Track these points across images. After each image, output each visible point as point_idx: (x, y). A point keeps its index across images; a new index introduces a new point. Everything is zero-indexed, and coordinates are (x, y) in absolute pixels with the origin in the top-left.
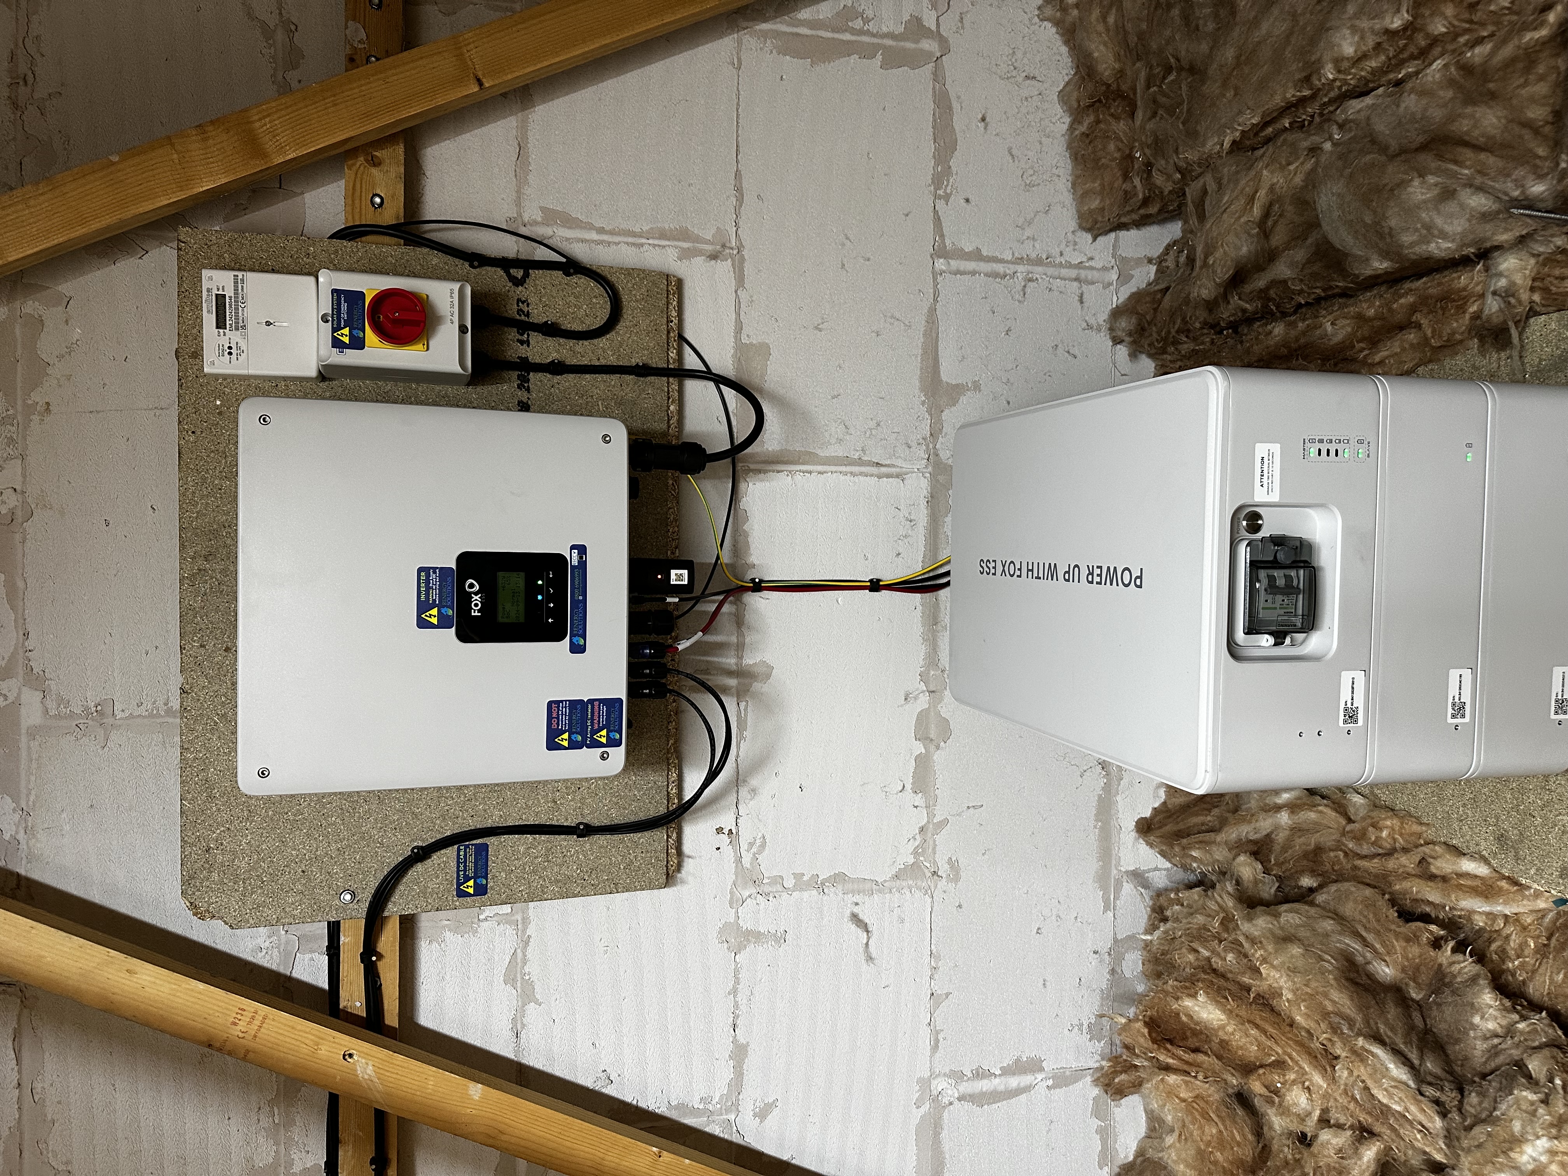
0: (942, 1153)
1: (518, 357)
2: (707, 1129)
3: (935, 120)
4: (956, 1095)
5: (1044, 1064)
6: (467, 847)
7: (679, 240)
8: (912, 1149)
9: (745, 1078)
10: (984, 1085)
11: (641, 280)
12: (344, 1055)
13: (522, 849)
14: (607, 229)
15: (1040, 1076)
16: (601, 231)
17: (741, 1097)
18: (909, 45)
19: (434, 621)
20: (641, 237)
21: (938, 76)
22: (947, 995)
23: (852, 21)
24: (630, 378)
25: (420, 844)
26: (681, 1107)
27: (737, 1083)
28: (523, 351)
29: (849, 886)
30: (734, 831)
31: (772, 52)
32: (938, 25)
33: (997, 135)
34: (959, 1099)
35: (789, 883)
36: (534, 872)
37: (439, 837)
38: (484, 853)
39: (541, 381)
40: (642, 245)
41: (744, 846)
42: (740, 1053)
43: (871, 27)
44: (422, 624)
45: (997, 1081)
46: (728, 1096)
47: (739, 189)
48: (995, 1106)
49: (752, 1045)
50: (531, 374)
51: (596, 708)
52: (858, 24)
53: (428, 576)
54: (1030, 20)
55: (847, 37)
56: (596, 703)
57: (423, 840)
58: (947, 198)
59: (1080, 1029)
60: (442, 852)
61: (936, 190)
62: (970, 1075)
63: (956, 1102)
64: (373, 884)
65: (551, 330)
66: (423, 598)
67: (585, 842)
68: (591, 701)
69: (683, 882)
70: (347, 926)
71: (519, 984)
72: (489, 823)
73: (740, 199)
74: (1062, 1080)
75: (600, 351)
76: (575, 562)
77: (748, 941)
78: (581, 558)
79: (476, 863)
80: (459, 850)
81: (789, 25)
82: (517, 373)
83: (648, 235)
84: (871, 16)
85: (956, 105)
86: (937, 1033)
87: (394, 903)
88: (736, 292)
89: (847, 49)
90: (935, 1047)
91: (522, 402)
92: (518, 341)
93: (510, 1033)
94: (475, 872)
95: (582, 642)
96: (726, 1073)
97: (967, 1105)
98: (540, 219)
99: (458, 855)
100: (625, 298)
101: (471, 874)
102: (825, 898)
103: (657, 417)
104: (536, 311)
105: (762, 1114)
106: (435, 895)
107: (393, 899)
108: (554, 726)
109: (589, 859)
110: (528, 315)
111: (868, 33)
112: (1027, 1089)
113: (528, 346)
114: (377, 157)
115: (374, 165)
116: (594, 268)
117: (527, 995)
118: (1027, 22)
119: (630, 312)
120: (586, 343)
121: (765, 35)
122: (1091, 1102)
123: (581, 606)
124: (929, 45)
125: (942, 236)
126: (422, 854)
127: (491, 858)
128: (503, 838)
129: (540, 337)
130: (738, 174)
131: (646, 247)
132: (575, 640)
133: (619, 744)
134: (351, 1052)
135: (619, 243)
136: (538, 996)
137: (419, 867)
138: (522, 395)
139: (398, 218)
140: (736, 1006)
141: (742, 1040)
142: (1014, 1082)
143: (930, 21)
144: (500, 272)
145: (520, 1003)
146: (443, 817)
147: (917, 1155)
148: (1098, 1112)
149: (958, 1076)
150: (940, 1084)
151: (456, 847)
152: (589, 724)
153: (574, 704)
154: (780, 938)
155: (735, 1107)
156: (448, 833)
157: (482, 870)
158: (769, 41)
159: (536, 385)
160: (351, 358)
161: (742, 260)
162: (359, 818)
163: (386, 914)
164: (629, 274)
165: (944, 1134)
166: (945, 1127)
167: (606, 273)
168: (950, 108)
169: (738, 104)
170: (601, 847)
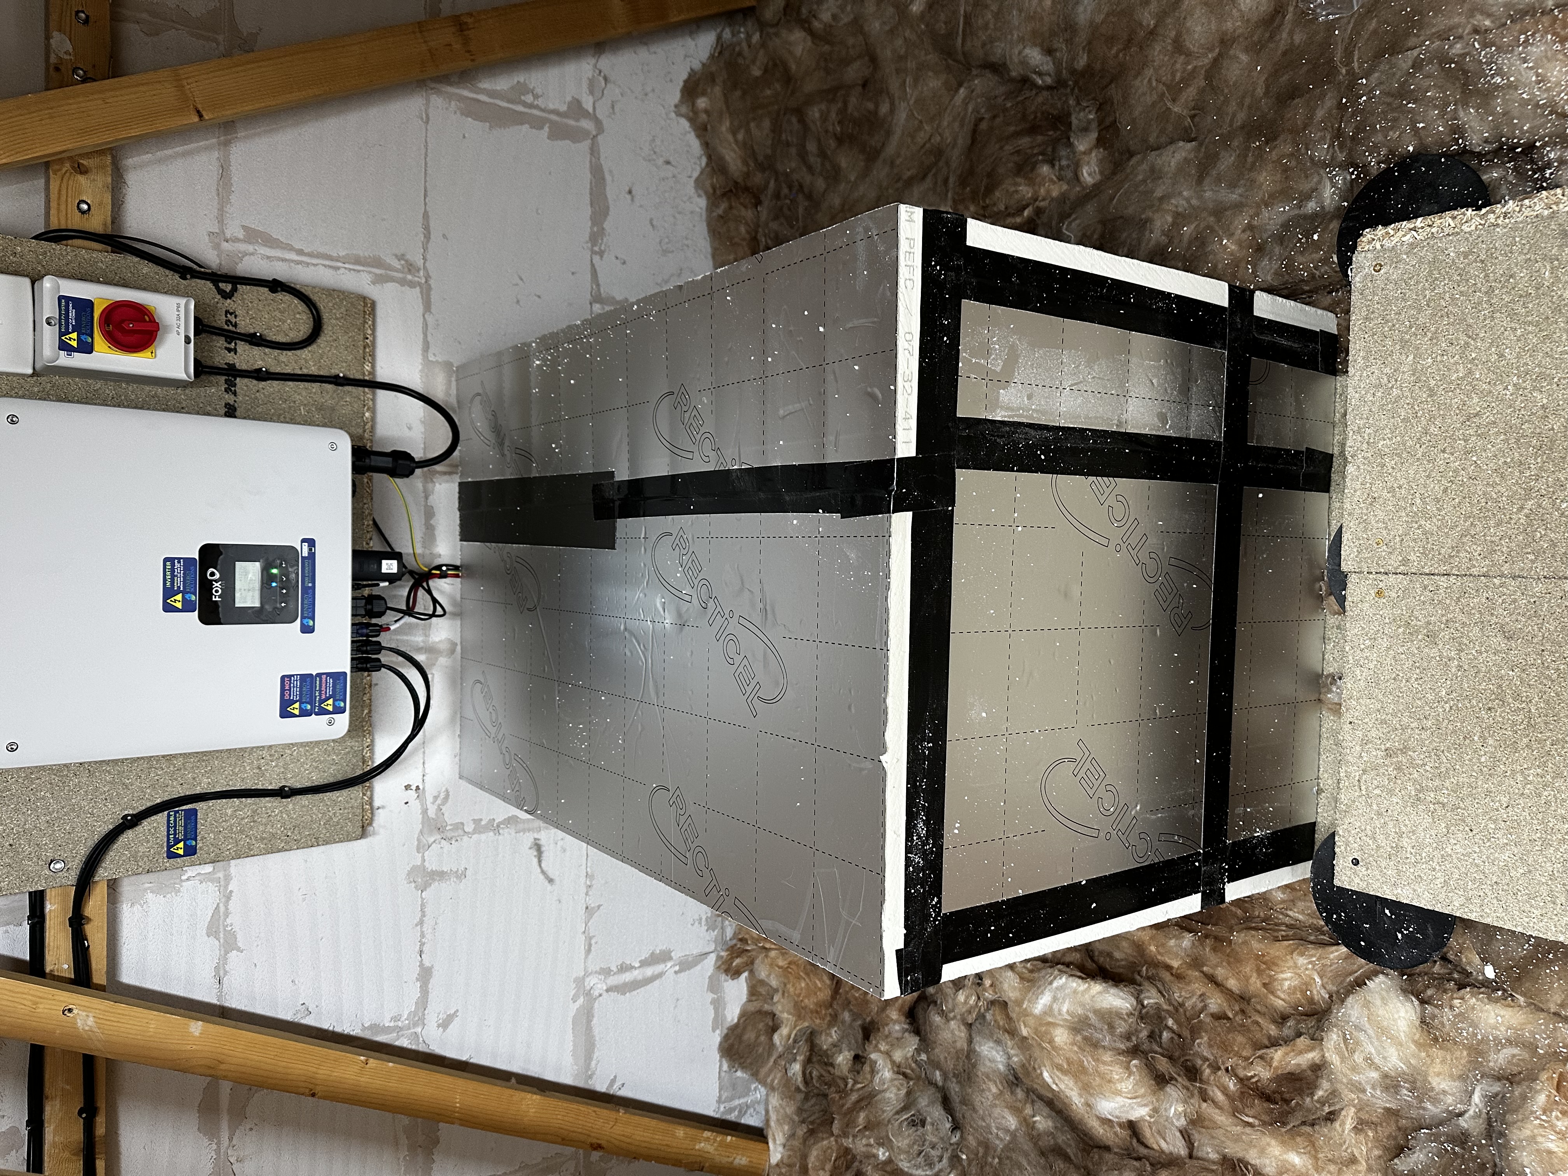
0: (593, 1036)
1: (226, 364)
2: (397, 1043)
3: (591, 189)
4: (605, 988)
5: (673, 954)
6: (177, 812)
7: (373, 267)
8: (569, 1036)
9: (431, 996)
10: (627, 977)
11: (341, 300)
12: (64, 1011)
13: (229, 812)
14: (306, 251)
15: (669, 964)
16: (300, 252)
17: (426, 1012)
18: (572, 122)
19: (179, 605)
20: (337, 261)
21: (594, 151)
22: (599, 907)
23: (524, 95)
24: (329, 387)
25: (131, 812)
26: (374, 1027)
27: (423, 1001)
28: (230, 358)
29: (521, 826)
30: (421, 787)
31: (455, 113)
32: (594, 108)
33: (641, 206)
34: (607, 991)
35: (470, 828)
36: (242, 832)
37: (149, 804)
38: (193, 817)
39: (247, 386)
40: (338, 268)
41: (430, 799)
42: (425, 974)
43: (540, 102)
44: (168, 608)
45: (636, 973)
46: (415, 1013)
47: (427, 229)
48: (635, 993)
49: (436, 968)
50: (238, 379)
51: (324, 680)
52: (529, 98)
53: (173, 565)
54: (667, 114)
55: (520, 108)
56: (324, 677)
57: (134, 809)
58: (601, 254)
59: (700, 923)
60: (152, 818)
61: (592, 246)
62: (615, 970)
63: (605, 994)
64: (83, 851)
65: (256, 340)
66: (168, 584)
67: (288, 802)
68: (319, 675)
69: (374, 834)
70: (53, 893)
71: (222, 936)
72: (198, 790)
73: (427, 236)
74: (686, 965)
75: (303, 362)
76: (305, 553)
77: (434, 880)
78: (311, 550)
79: (185, 827)
80: (169, 816)
81: (471, 91)
82: (224, 378)
83: (345, 260)
84: (540, 93)
85: (608, 177)
86: (591, 938)
87: (105, 868)
88: (424, 316)
89: (519, 119)
90: (588, 951)
91: (229, 404)
92: (226, 348)
93: (213, 980)
94: (185, 835)
95: (311, 623)
96: (414, 992)
97: (613, 995)
98: (242, 237)
99: (169, 821)
100: (325, 316)
101: (181, 837)
102: (501, 837)
103: (354, 423)
104: (243, 323)
105: (445, 1024)
106: (145, 859)
107: (103, 865)
108: (287, 697)
109: (292, 818)
110: (235, 325)
111: (537, 107)
112: (660, 975)
113: (235, 354)
114: (83, 164)
115: (81, 173)
116: (298, 287)
117: (230, 944)
118: (664, 116)
119: (330, 328)
120: (290, 353)
121: (450, 97)
122: (707, 980)
123: (310, 592)
124: (587, 124)
125: (598, 285)
126: (131, 822)
127: (200, 821)
128: (211, 803)
129: (247, 347)
130: (426, 215)
131: (342, 271)
132: (305, 621)
133: (344, 711)
134: (71, 1007)
135: (317, 265)
136: (240, 944)
137: (130, 834)
138: (229, 398)
139: (105, 225)
140: (423, 935)
141: (427, 964)
142: (649, 971)
143: (588, 104)
144: (209, 284)
145: (222, 952)
146: (153, 787)
147: (574, 1041)
148: (714, 986)
149: (606, 972)
150: (591, 981)
151: (166, 813)
152: (317, 694)
153: (304, 677)
154: (461, 875)
155: (421, 1021)
156: (158, 801)
157: (191, 832)
158: (453, 103)
159: (242, 389)
160: (79, 360)
161: (429, 288)
162: (69, 791)
163: (96, 879)
164: (330, 295)
165: (595, 1021)
166: (596, 1015)
167: (308, 292)
168: (604, 179)
169: (426, 155)
170: (304, 806)
